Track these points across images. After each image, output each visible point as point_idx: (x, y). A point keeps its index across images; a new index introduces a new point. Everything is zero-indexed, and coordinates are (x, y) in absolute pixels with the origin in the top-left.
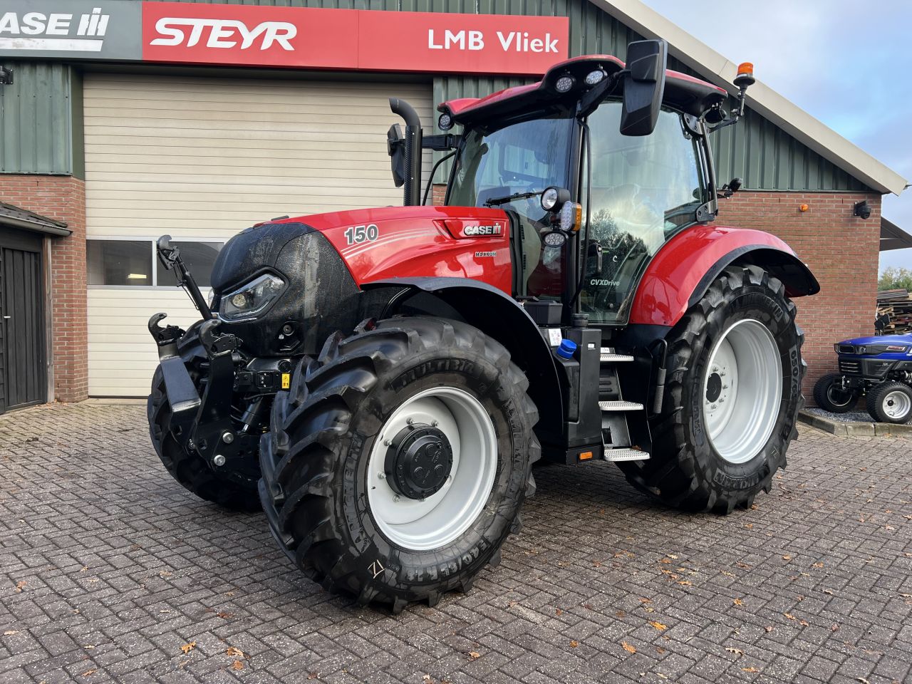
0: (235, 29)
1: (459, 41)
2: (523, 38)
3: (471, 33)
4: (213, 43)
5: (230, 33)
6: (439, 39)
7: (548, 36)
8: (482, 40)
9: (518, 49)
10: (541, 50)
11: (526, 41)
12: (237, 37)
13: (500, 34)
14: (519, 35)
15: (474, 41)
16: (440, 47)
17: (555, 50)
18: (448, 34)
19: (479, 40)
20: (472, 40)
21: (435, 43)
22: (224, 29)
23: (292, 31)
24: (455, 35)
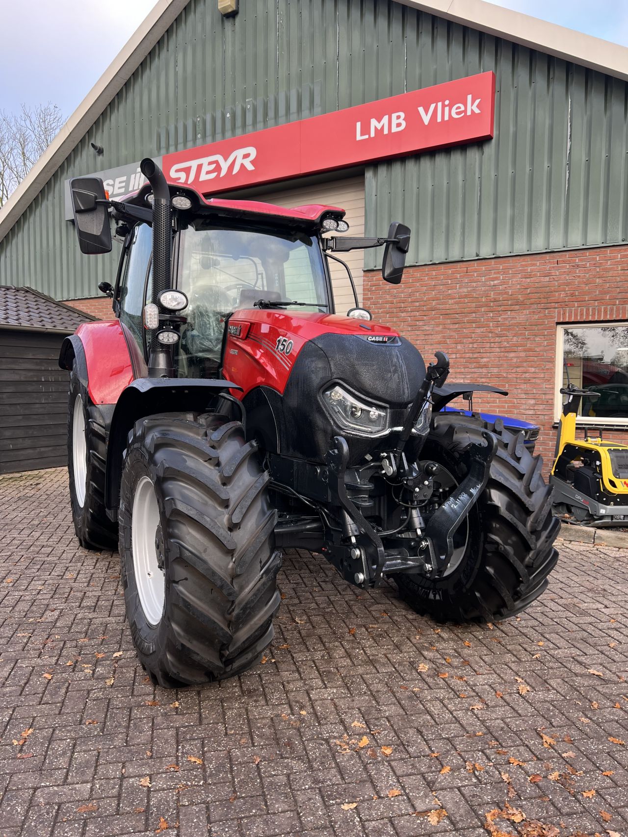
0: (217, 162)
1: (383, 127)
2: (444, 106)
3: (394, 116)
4: (203, 177)
5: (214, 166)
6: (365, 130)
7: (470, 97)
8: (404, 120)
9: (439, 120)
10: (463, 114)
11: (447, 109)
13: (421, 110)
14: (440, 104)
15: (397, 122)
16: (366, 137)
17: (477, 111)
18: (374, 122)
19: (401, 121)
20: (395, 122)
21: (362, 134)
22: (210, 163)
23: (252, 151)
24: (379, 121)
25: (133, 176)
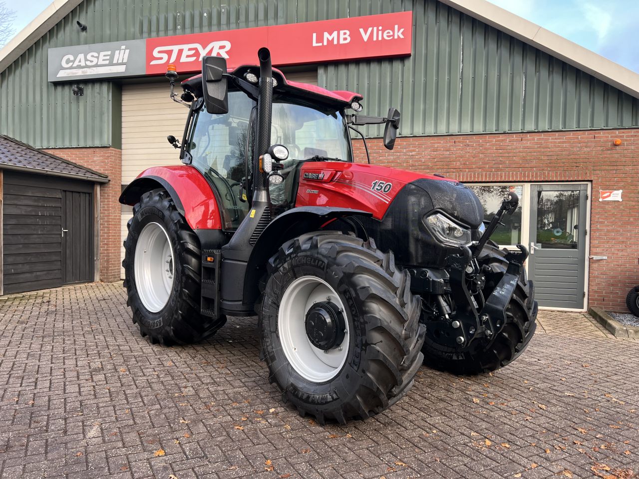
0: (196, 49)
1: (333, 39)
2: (378, 30)
3: (342, 32)
4: (183, 59)
5: (193, 52)
6: (320, 39)
7: (396, 27)
8: (349, 36)
9: (375, 39)
10: (392, 37)
11: (380, 33)
12: (197, 54)
13: (361, 30)
14: (375, 29)
15: (344, 37)
16: (321, 44)
17: (402, 37)
18: (326, 35)
19: (347, 36)
20: (342, 36)
21: (317, 42)
22: (190, 49)
23: (228, 45)
24: (330, 35)
25: (117, 52)
